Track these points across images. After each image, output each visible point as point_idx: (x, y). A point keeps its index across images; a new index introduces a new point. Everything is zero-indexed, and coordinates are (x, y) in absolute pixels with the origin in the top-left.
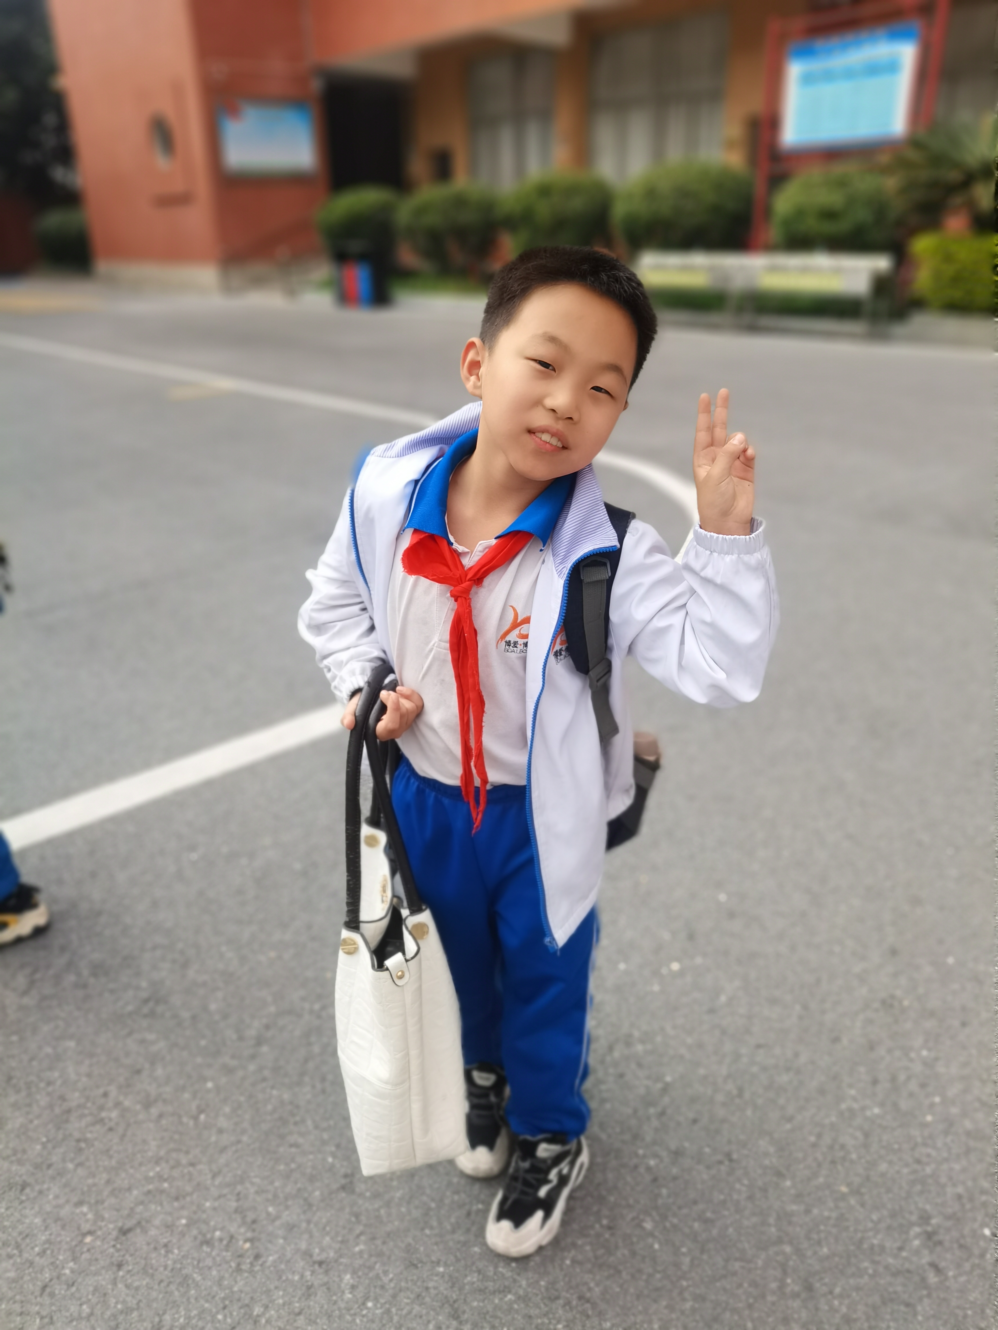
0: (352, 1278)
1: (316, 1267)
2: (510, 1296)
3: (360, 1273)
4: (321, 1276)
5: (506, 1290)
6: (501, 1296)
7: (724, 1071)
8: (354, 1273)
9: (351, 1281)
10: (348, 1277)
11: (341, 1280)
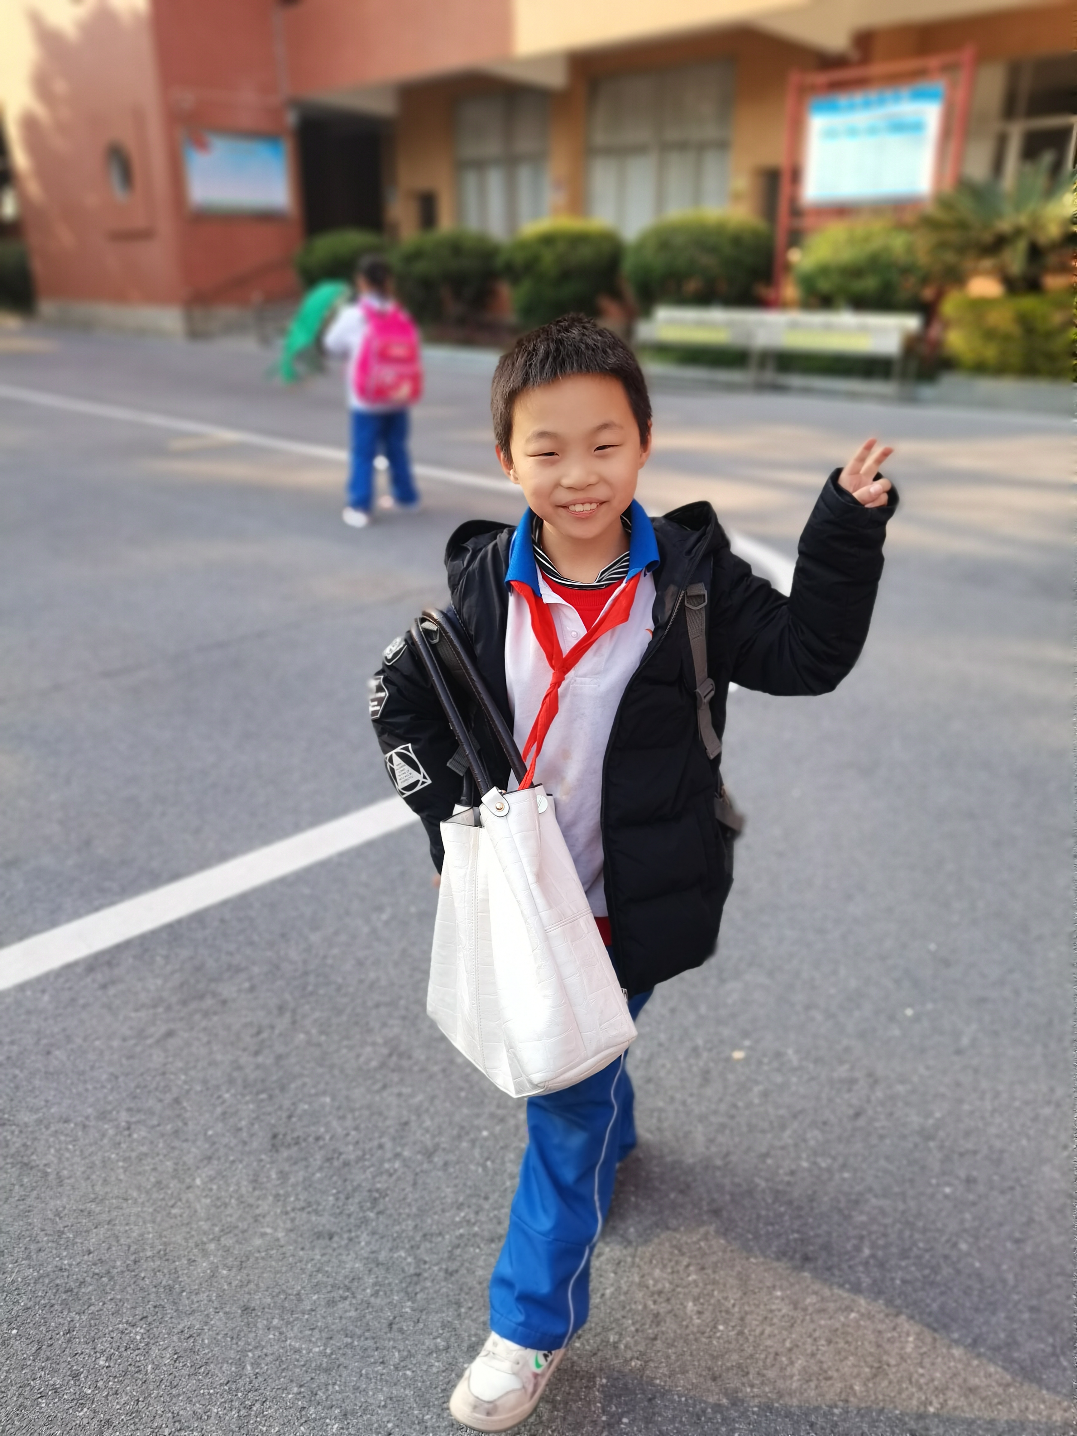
0: (695, 1305)
1: (656, 1297)
2: (853, 1315)
3: (702, 1300)
4: (663, 1305)
5: (849, 1309)
6: (845, 1314)
7: (988, 1106)
8: (696, 1300)
9: (695, 1308)
10: (690, 1304)
11: (685, 1307)
